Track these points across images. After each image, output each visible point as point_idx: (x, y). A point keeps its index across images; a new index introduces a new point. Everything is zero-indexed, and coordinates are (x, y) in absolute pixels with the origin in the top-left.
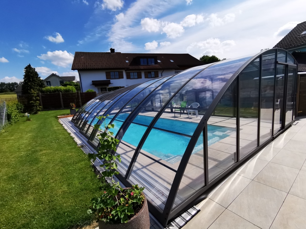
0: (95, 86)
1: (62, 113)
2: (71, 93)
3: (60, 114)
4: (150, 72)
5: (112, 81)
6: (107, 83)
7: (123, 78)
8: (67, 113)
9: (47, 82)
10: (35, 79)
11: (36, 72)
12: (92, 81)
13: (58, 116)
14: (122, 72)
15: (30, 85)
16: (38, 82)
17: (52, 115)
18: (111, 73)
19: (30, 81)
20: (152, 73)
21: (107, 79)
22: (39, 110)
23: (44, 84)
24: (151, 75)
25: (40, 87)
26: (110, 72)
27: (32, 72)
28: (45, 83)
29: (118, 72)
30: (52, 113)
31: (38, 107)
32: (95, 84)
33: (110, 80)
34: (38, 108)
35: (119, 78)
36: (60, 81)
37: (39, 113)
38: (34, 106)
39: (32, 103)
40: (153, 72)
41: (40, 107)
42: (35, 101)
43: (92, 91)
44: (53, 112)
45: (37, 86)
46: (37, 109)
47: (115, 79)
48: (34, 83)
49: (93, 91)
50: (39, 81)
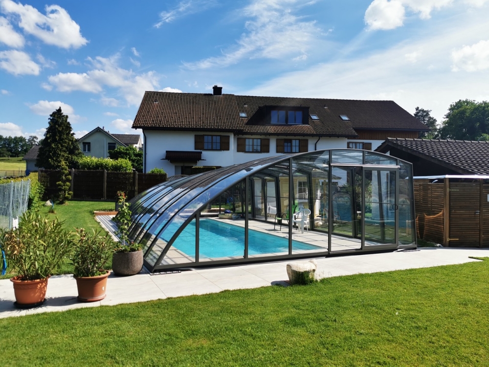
0: (171, 162)
1: (101, 207)
2: (122, 173)
3: (98, 209)
4: (290, 141)
5: (205, 154)
6: (195, 157)
7: (227, 149)
8: (110, 208)
9: (85, 144)
10: (65, 136)
11: (69, 123)
12: (167, 152)
13: (95, 212)
14: (229, 137)
15: (53, 148)
16: (69, 143)
17: (86, 209)
18: (206, 137)
19: (54, 141)
20: (294, 142)
21: (195, 149)
22: (67, 199)
23: (78, 149)
24: (291, 146)
25: (69, 154)
26: (204, 135)
27: (62, 123)
28: (80, 146)
29: (220, 136)
30: (86, 205)
31: (67, 192)
32: (172, 157)
33: (201, 153)
34: (67, 195)
35: (221, 149)
36: (109, 143)
37: (67, 203)
38: (61, 190)
39: (59, 185)
40: (296, 139)
41: (70, 192)
42: (64, 182)
43: (160, 171)
44: (87, 203)
45: (64, 151)
46: (64, 195)
47: (212, 150)
48: (62, 146)
49: (163, 171)
50: (70, 140)
